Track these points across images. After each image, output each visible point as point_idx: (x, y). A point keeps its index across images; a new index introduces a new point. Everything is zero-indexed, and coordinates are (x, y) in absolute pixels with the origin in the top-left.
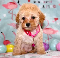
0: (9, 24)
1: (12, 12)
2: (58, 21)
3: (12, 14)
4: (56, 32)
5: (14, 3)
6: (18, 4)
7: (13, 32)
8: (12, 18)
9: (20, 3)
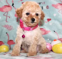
0: (3, 26)
3: (7, 16)
6: (12, 7)
7: (6, 33)
8: (6, 20)
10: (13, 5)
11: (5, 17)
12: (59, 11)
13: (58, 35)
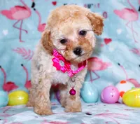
0: (14, 50)
1: (21, 26)
2: (110, 44)
3: (20, 29)
4: (107, 65)
5: (24, 8)
6: (32, 9)
7: (22, 65)
9: (35, 7)
10: (33, 5)
11: (18, 31)
12: (127, 25)
13: (125, 72)
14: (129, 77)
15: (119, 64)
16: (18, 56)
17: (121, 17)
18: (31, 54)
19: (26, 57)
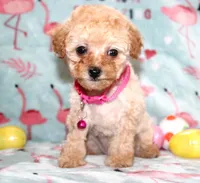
14: (181, 110)
15: (166, 90)
16: (11, 72)
17: (171, 18)
18: (31, 69)
19: (23, 73)
